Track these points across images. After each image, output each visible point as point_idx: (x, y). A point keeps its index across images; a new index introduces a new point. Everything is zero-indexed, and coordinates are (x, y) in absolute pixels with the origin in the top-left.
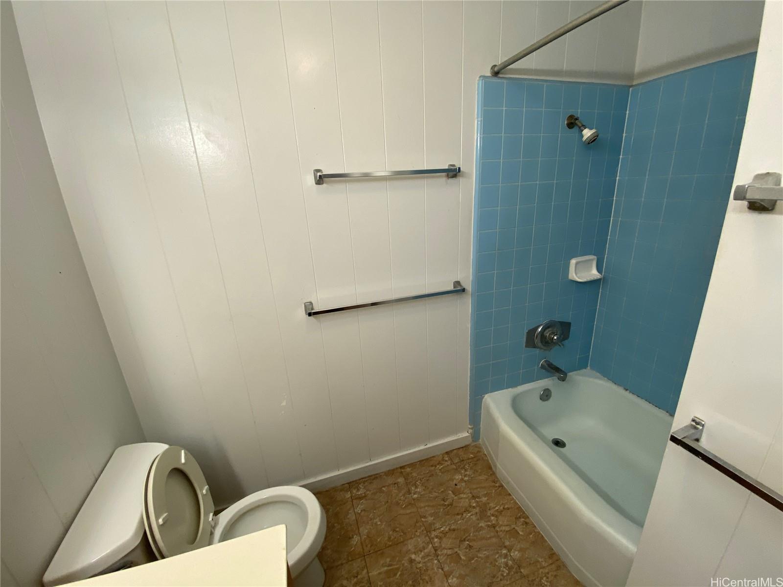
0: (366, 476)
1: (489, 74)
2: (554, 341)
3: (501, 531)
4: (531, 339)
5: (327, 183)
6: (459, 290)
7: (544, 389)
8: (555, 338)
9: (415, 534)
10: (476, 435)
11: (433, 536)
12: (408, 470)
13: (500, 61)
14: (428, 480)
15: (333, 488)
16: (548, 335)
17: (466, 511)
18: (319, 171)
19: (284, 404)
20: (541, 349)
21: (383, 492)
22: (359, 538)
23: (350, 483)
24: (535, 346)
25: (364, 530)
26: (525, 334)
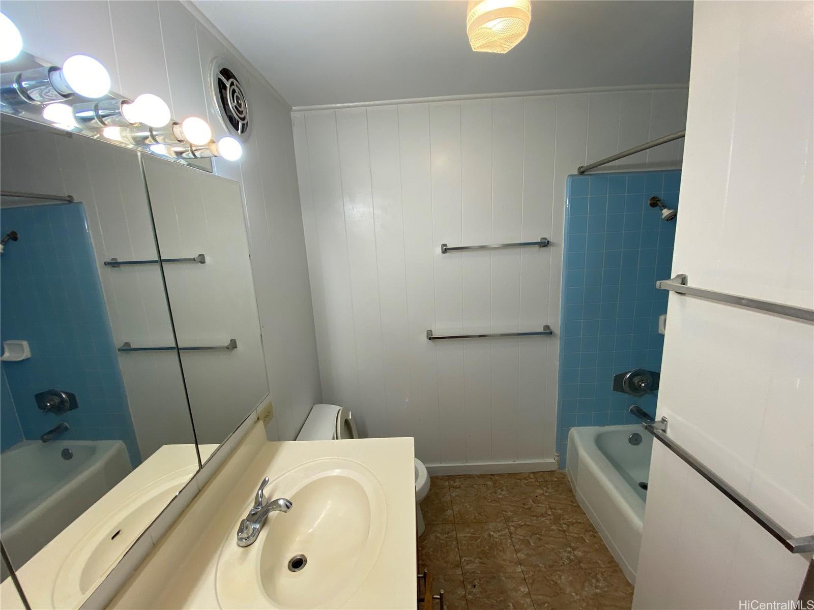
0: (462, 474)
1: (576, 172)
2: (642, 388)
3: (570, 536)
4: (619, 383)
5: (449, 252)
6: (548, 332)
7: (634, 432)
8: (643, 385)
9: (495, 521)
10: (562, 463)
11: (510, 525)
12: (497, 478)
13: (586, 164)
14: (512, 488)
15: (435, 477)
16: (636, 382)
17: (542, 515)
18: (444, 245)
19: (407, 400)
20: (630, 394)
21: (474, 488)
22: (452, 512)
23: (449, 476)
24: (623, 391)
25: (456, 508)
26: (613, 379)
